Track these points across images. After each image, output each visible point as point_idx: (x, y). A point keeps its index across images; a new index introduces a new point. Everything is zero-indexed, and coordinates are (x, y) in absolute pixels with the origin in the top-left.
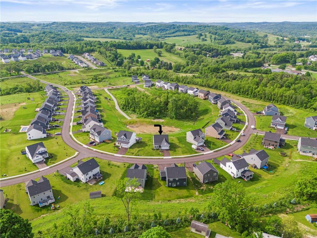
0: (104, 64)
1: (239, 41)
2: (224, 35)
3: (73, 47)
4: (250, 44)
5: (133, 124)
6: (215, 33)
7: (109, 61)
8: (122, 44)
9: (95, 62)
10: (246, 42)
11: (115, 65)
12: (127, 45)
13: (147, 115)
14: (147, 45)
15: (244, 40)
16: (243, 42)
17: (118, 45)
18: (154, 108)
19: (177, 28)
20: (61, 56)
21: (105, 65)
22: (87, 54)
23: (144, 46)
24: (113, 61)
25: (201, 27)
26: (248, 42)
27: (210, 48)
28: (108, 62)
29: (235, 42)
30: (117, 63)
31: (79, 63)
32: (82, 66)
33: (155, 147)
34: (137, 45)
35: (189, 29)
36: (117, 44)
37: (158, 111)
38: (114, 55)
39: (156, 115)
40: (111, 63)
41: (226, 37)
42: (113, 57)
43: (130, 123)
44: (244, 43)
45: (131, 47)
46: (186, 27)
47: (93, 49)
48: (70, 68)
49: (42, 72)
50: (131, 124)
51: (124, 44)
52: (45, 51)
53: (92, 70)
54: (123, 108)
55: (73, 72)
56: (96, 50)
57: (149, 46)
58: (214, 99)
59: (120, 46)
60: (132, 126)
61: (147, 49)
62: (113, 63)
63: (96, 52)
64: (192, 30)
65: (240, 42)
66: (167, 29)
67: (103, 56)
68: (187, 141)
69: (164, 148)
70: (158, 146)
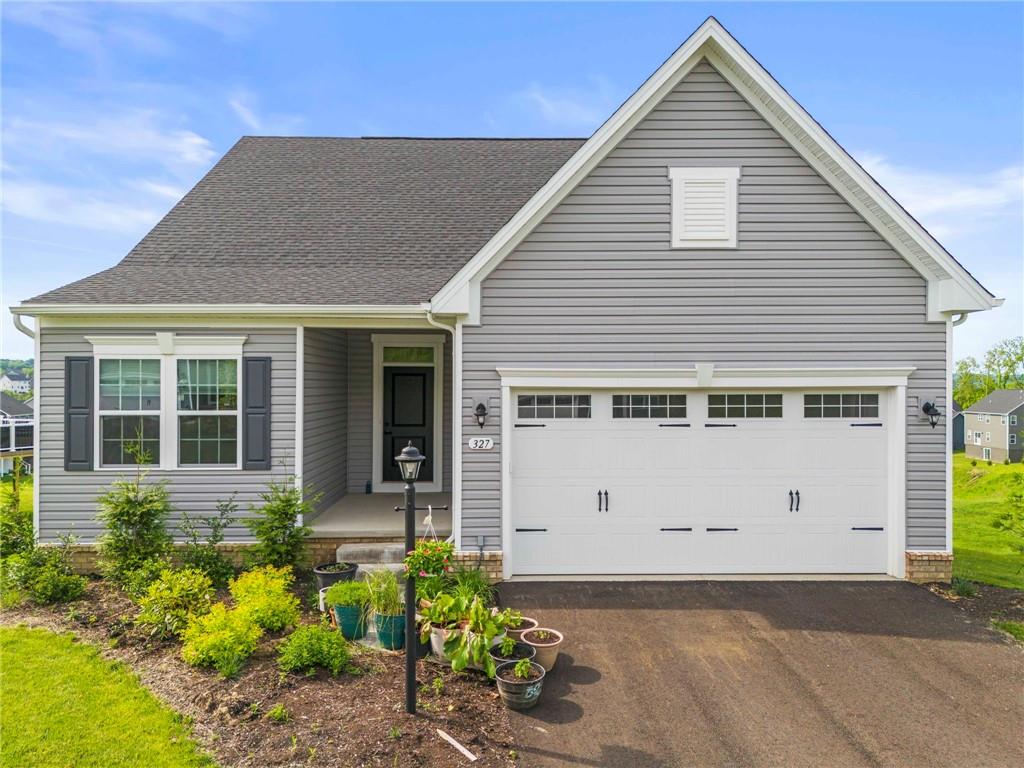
33: (105, 424)
69: (603, 499)
70: (259, 370)
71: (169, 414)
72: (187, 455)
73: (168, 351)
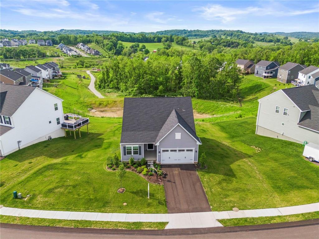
0: (99, 52)
1: (258, 41)
2: (240, 36)
3: (65, 37)
4: (273, 43)
5: (106, 106)
6: (230, 35)
7: (107, 51)
8: (125, 36)
9: (89, 51)
10: (267, 42)
11: (113, 54)
12: (131, 37)
13: (138, 91)
14: (154, 38)
15: (265, 39)
16: (263, 42)
17: (121, 37)
18: (153, 77)
19: (189, 33)
20: (49, 46)
21: (100, 54)
22: (81, 44)
23: (152, 39)
24: (110, 50)
25: (214, 32)
26: (269, 42)
27: (230, 41)
28: (105, 51)
29: (254, 42)
30: (115, 51)
31: (68, 51)
32: (70, 53)
33: (127, 152)
34: (142, 38)
35: (201, 33)
36: (119, 36)
37: (161, 83)
38: (113, 43)
39: (158, 91)
40: (109, 52)
41: (244, 38)
42: (111, 45)
43: (100, 104)
44: (265, 43)
45: (135, 40)
46: (198, 32)
47: (90, 40)
48: (54, 55)
49: (15, 58)
50: (101, 106)
51: (128, 36)
52: (31, 41)
53: (82, 58)
54: (100, 87)
55: (56, 59)
56: (93, 41)
57: (157, 40)
58: (267, 69)
59: (123, 38)
60: (102, 109)
61: (155, 42)
62: (110, 52)
63: (92, 43)
64: (204, 34)
65: (260, 42)
66: (178, 34)
67: (99, 46)
68: (259, 132)
69: (170, 158)
70: (140, 147)
71: (132, 151)
72: (134, 154)
73: (132, 146)
